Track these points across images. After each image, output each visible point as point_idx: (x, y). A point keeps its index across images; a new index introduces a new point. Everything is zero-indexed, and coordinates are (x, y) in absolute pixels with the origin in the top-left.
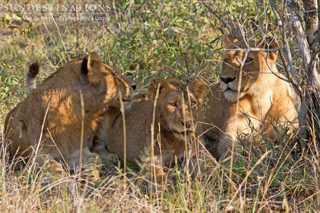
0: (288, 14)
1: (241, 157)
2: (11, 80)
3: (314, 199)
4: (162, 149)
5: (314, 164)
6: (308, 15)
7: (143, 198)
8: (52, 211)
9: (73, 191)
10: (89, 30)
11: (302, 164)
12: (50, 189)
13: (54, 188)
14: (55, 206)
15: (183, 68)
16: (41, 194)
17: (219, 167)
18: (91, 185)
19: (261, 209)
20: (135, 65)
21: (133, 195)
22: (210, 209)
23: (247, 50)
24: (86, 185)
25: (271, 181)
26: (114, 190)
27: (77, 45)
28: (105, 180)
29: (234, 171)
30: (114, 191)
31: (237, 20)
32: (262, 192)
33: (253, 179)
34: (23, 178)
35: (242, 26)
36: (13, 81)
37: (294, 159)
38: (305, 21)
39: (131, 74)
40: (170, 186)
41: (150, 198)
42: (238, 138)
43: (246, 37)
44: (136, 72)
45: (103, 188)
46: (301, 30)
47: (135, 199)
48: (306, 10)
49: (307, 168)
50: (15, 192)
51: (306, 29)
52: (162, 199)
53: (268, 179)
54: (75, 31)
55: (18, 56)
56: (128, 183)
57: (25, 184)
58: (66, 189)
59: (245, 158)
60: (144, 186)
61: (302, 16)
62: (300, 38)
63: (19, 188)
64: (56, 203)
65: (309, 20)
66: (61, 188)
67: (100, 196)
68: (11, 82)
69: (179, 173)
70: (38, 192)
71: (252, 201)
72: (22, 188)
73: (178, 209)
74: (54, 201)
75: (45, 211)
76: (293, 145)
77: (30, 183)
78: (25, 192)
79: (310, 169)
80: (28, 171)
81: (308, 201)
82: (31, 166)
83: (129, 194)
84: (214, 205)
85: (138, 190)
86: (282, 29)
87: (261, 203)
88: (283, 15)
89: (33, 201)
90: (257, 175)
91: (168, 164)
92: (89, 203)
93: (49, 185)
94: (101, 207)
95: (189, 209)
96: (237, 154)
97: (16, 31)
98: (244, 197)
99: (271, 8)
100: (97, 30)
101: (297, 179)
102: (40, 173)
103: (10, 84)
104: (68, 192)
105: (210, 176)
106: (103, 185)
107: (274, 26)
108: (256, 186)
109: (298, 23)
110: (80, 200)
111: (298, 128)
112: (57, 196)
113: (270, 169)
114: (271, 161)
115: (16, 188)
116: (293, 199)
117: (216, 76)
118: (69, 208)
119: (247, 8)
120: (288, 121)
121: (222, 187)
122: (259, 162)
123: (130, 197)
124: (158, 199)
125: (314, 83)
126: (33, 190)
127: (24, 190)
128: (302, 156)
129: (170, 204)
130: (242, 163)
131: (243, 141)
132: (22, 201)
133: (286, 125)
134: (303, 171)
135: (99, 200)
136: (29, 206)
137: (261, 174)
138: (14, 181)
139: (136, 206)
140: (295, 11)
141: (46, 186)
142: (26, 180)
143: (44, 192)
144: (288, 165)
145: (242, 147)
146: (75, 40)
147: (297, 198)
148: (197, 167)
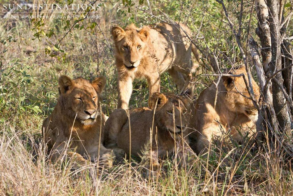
0: (250, 50)
1: (215, 153)
2: (50, 94)
3: (266, 184)
4: (158, 146)
5: (266, 159)
6: (264, 51)
7: (143, 181)
8: (78, 189)
9: (93, 176)
10: (107, 59)
11: (258, 158)
12: (76, 173)
13: (79, 172)
14: (80, 185)
15: (174, 88)
16: (70, 177)
17: (198, 159)
18: (106, 171)
19: (228, 190)
20: (139, 85)
21: (136, 178)
22: (191, 190)
23: (220, 75)
24: (103, 171)
25: (236, 170)
26: (122, 175)
27: (98, 70)
28: (116, 167)
29: (209, 163)
30: (123, 176)
31: (213, 53)
32: (229, 178)
33: (223, 169)
34: (57, 165)
35: (217, 58)
36: (52, 95)
37: (252, 155)
38: (262, 55)
39: (136, 92)
40: (162, 173)
41: (148, 182)
42: (212, 139)
43: (219, 65)
44: (139, 90)
45: (115, 173)
46: (259, 61)
47: (138, 182)
48: (263, 47)
49: (262, 161)
50: (52, 175)
51: (263, 61)
52: (157, 182)
53: (233, 169)
54: (96, 60)
55: (55, 77)
56: (133, 170)
57: (59, 170)
58: (88, 173)
59: (218, 154)
60: (144, 173)
61: (260, 52)
62: (258, 68)
63: (54, 172)
64: (81, 183)
65: (265, 54)
66: (84, 173)
67: (112, 179)
68: (50, 96)
69: (169, 163)
70: (68, 175)
71: (222, 185)
72: (57, 172)
73: (168, 189)
74: (79, 182)
75: (73, 189)
76: (252, 145)
77: (62, 169)
78: (59, 175)
79: (264, 162)
80: (61, 160)
81: (262, 185)
82: (63, 157)
83: (133, 178)
84: (194, 187)
85: (140, 175)
86: (245, 61)
87: (228, 186)
88: (247, 50)
89: (65, 182)
90: (225, 166)
91: (162, 157)
92: (104, 184)
93: (75, 171)
94: (113, 187)
95: (176, 190)
96: (212, 150)
97: (54, 60)
98: (216, 182)
99: (237, 45)
100: (112, 60)
101: (254, 169)
102: (70, 161)
103: (49, 97)
104: (89, 176)
105: (192, 166)
106: (114, 171)
107: (240, 59)
108: (224, 174)
109: (257, 57)
110: (98, 182)
111: (256, 133)
112: (82, 178)
113: (235, 161)
114: (236, 156)
115: (52, 172)
116: (251, 184)
117: (197, 94)
118: (89, 187)
119: (220, 45)
120: (249, 127)
121: (200, 175)
122: (227, 156)
123: (133, 180)
124: (154, 182)
125: (268, 100)
126: (64, 174)
127: (58, 174)
128: (258, 153)
129: (163, 186)
130: (215, 157)
131: (216, 142)
132: (56, 181)
133: (247, 131)
134: (259, 164)
135: (111, 182)
136: (61, 185)
137: (229, 165)
138: (51, 167)
139: (138, 186)
140: (255, 48)
141: (74, 172)
142: (59, 167)
143: (72, 176)
144: (248, 159)
145: (215, 146)
146: (96, 67)
147: (254, 183)
148: (183, 159)
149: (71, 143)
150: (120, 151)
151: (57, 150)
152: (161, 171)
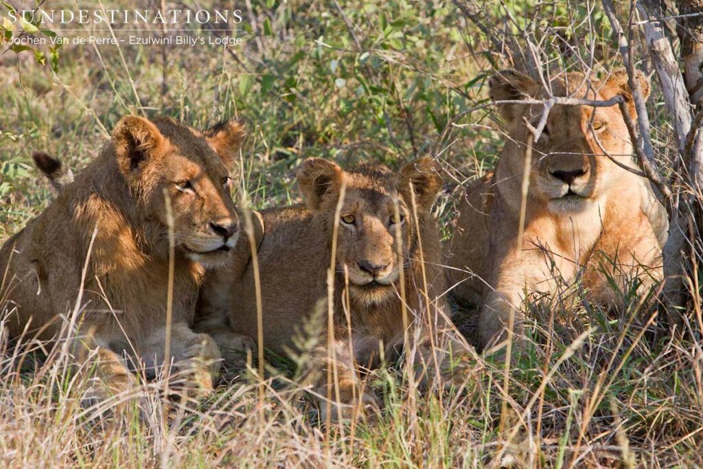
0: (640, 23)
1: (533, 345)
2: (16, 167)
3: (697, 441)
5: (696, 363)
6: (686, 24)
7: (310, 435)
8: (105, 464)
9: (152, 420)
10: (192, 56)
11: (670, 361)
12: (100, 413)
13: (109, 411)
14: (111, 452)
15: (404, 142)
16: (81, 425)
17: (483, 366)
18: (194, 406)
19: (575, 462)
20: (295, 136)
21: (287, 427)
22: (461, 463)
23: (548, 103)
24: (182, 406)
25: (597, 400)
26: (244, 416)
27: (164, 89)
28: (225, 394)
29: (516, 375)
30: (246, 420)
31: (527, 34)
32: (579, 424)
33: (558, 395)
34: (40, 388)
35: (537, 49)
36: (20, 170)
37: (652, 351)
38: (680, 36)
39: (286, 156)
40: (370, 410)
41: (325, 436)
42: (527, 302)
43: (545, 73)
44: (295, 151)
45: (220, 412)
46: (670, 58)
47: (293, 437)
48: (681, 12)
49: (681, 371)
50: (22, 420)
51: (682, 55)
52: (352, 438)
53: (591, 396)
54: (160, 58)
55: (31, 113)
56: (275, 400)
57: (44, 403)
58: (137, 413)
59: (542, 347)
60: (313, 410)
61: (672, 25)
62: (668, 77)
63: (30, 411)
64: (114, 444)
65: (689, 36)
66: (124, 413)
67: (213, 430)
68: (15, 174)
69: (390, 379)
70: (75, 420)
71: (557, 444)
72: (38, 410)
73: (389, 461)
74: (109, 442)
75: (90, 464)
76: (649, 316)
77: (55, 400)
78: (45, 421)
79: (689, 373)
80: (51, 372)
81: (684, 446)
82: (58, 362)
83: (277, 425)
84: (470, 454)
85: (300, 417)
86: (627, 55)
87: (576, 449)
88: (631, 24)
89: (63, 440)
90: (567, 386)
92: (188, 446)
93: (97, 406)
94: (215, 455)
95: (414, 462)
96: (525, 338)
97: (26, 58)
98: (539, 435)
99: (602, 7)
100: (208, 56)
101: (658, 396)
102: (80, 378)
103: (12, 176)
104: (141, 421)
105: (463, 386)
106: (220, 405)
107: (609, 49)
108: (565, 411)
109: (663, 43)
110: (167, 440)
111: (662, 281)
112: (117, 429)
113: (598, 372)
114: (600, 354)
115: (23, 410)
116: (648, 442)
117: (477, 162)
118: (142, 457)
119: (549, 8)
120: (640, 265)
121: (489, 414)
122: (568, 353)
123: (280, 434)
124: (343, 439)
125: (698, 178)
126: (62, 416)
127: (41, 417)
128: (670, 343)
129: (371, 451)
130: (535, 359)
131: (537, 311)
132: (37, 440)
133: (634, 275)
134: (673, 377)
135: (210, 440)
136: (52, 452)
137: (578, 383)
138: (20, 396)
139: (295, 452)
140: (657, 16)
141: (91, 408)
142: (46, 393)
143: (87, 421)
144: (638, 364)
145: (535, 322)
146: (159, 79)
147: (659, 438)
148: (432, 366)
149: (83, 319)
150: (236, 341)
151: (39, 342)
152: (367, 402)
